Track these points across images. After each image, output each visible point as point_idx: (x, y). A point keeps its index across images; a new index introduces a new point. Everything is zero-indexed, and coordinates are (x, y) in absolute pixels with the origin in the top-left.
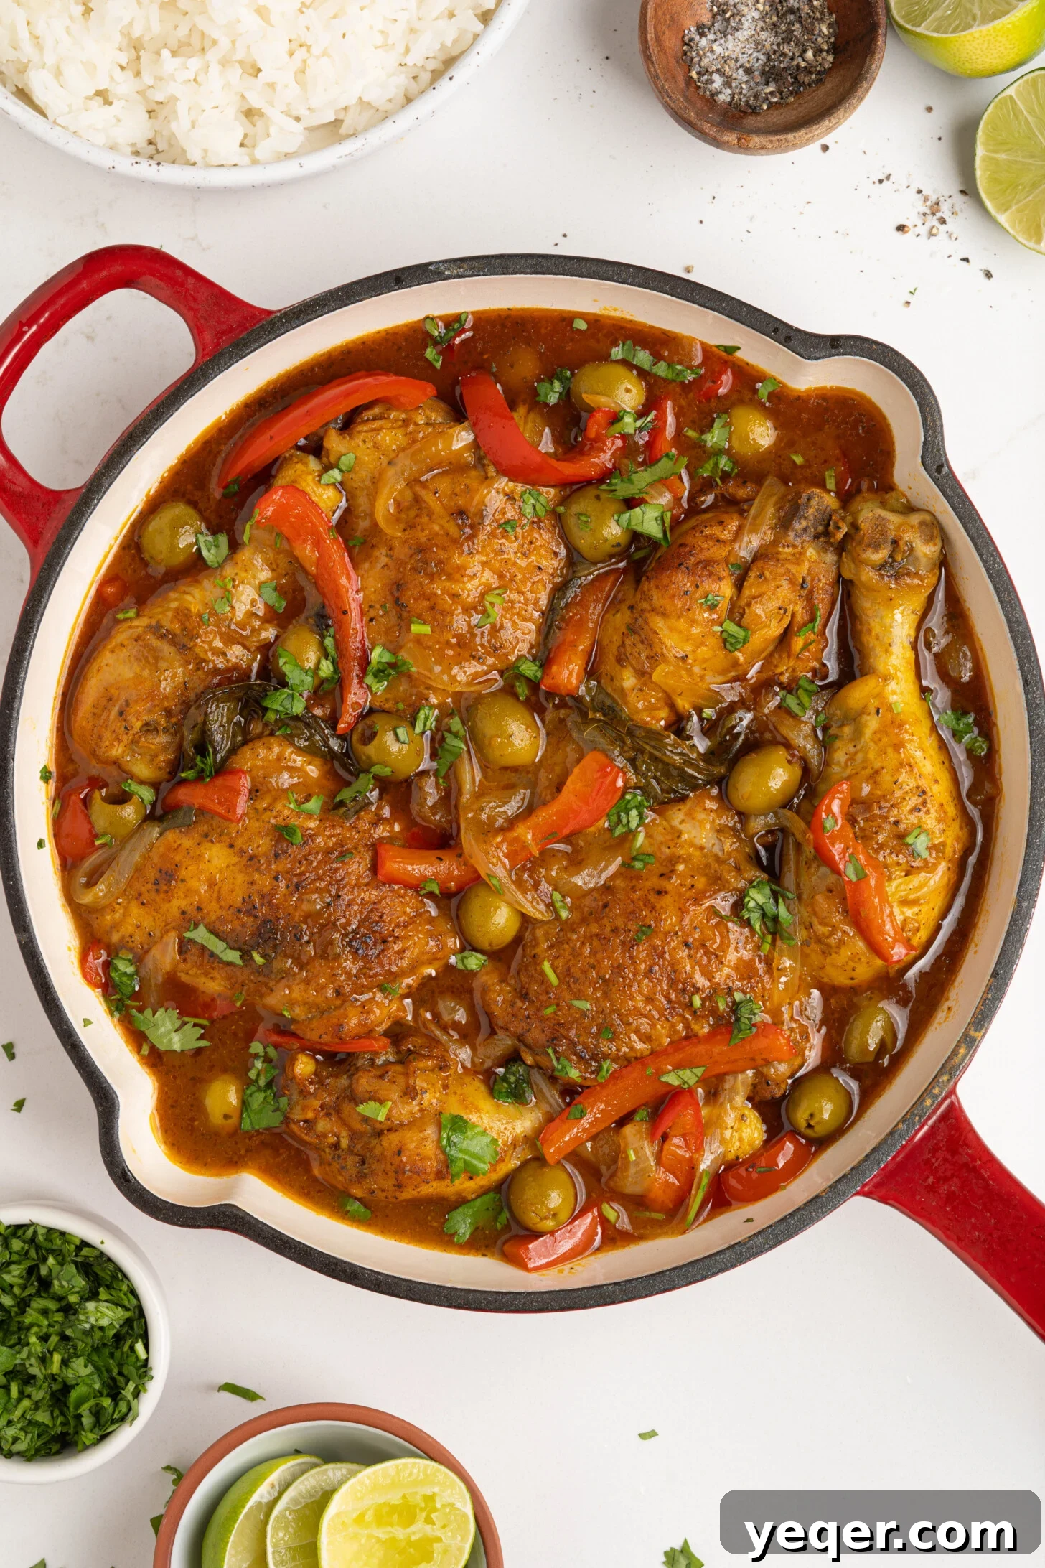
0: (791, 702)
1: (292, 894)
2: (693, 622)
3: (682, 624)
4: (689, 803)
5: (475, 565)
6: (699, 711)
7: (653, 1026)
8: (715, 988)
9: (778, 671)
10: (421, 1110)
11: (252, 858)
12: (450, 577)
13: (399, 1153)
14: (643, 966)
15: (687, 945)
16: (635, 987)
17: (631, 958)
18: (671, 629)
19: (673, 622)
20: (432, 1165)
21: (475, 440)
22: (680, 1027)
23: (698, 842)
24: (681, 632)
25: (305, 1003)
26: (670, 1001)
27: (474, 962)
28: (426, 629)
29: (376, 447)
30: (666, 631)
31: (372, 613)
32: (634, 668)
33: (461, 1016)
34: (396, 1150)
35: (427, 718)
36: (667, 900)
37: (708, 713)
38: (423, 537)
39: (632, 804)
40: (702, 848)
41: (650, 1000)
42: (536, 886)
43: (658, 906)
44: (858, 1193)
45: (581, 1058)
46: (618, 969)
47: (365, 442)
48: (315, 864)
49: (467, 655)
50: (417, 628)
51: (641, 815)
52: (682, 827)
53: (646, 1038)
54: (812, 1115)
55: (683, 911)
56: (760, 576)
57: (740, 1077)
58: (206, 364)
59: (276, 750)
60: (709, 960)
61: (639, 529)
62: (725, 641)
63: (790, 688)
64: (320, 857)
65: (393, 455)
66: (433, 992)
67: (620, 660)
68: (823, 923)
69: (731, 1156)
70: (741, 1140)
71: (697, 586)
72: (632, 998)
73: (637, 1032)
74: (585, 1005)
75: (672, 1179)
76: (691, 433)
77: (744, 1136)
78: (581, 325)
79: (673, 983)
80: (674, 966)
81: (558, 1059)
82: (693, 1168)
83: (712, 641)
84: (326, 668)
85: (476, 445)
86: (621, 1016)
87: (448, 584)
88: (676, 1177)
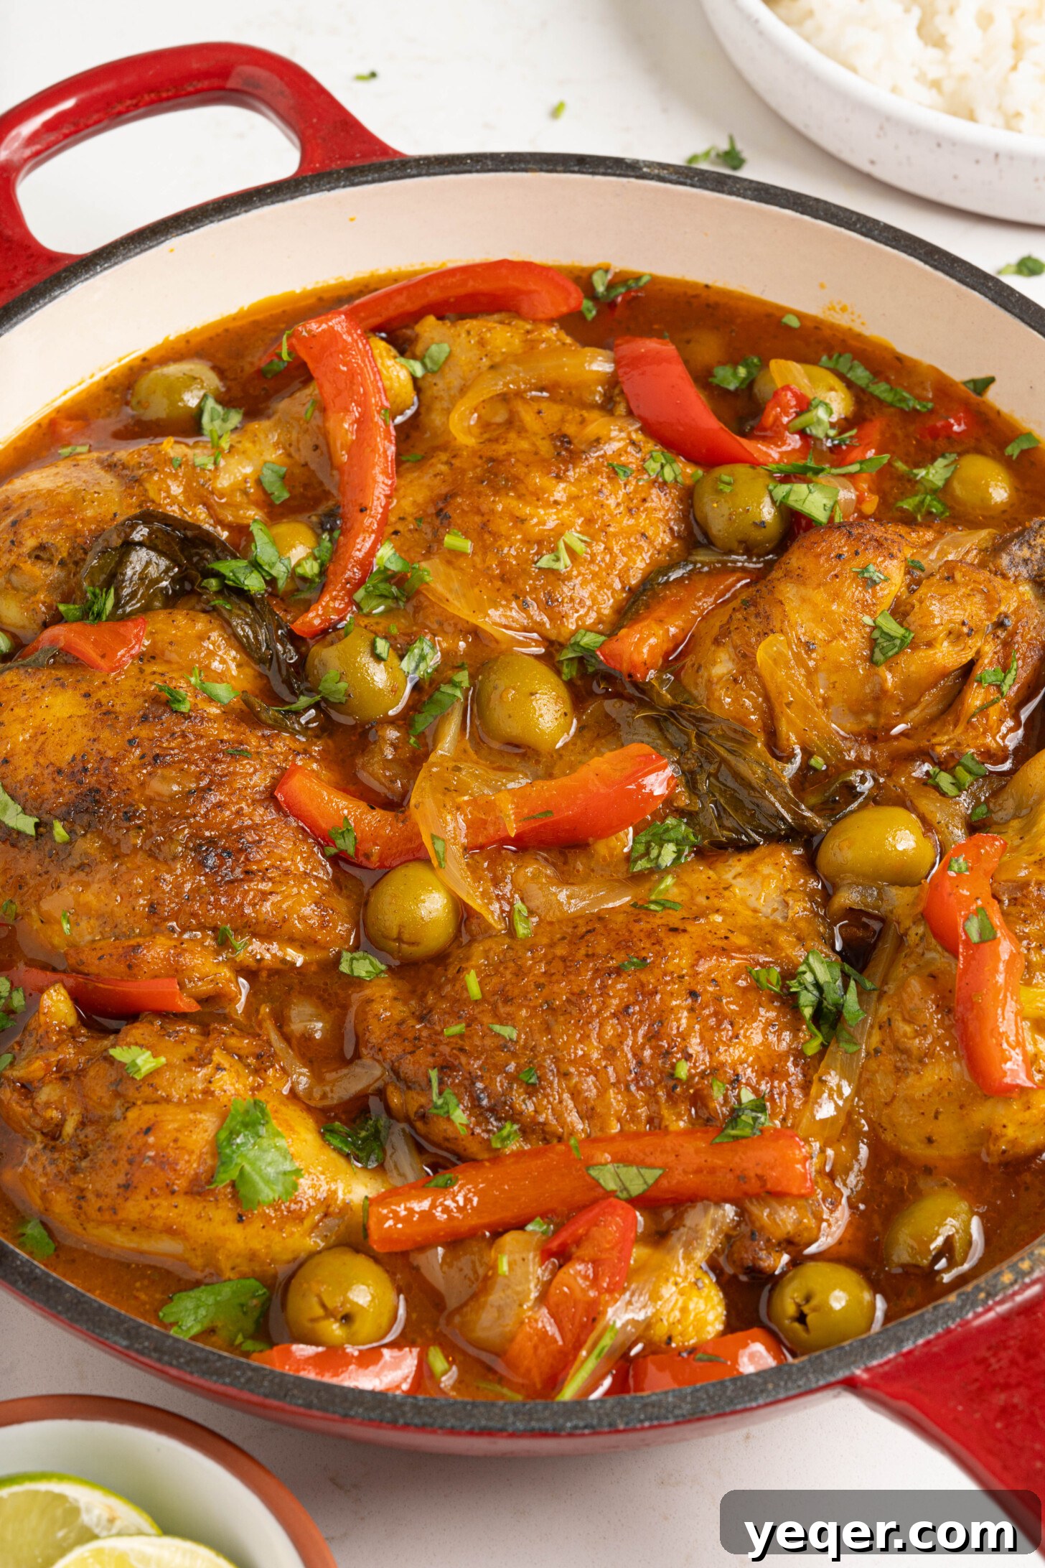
0: (945, 780)
1: (144, 766)
2: (836, 596)
3: (819, 596)
4: (756, 854)
5: (560, 492)
6: (808, 754)
7: (602, 1093)
8: (715, 1071)
9: (935, 740)
10: (207, 1092)
11: (107, 713)
12: (520, 497)
13: (148, 1131)
14: (615, 1002)
15: (693, 994)
16: (596, 1023)
17: (604, 987)
18: (803, 600)
19: (809, 592)
20: (190, 1165)
21: (614, 374)
22: (643, 1111)
23: (752, 902)
24: (815, 605)
25: (100, 916)
26: (640, 1063)
27: (363, 967)
28: (467, 545)
29: (482, 343)
30: (796, 603)
31: (400, 527)
32: (735, 647)
33: (318, 1029)
34: (144, 1127)
35: (422, 658)
36: (683, 939)
37: (818, 762)
38: (501, 450)
39: (672, 835)
40: (755, 911)
41: (610, 1052)
42: (496, 882)
43: (666, 942)
44: (851, 1385)
45: (475, 1100)
46: (578, 997)
47: (468, 333)
48: (193, 746)
49: (509, 593)
50: (453, 540)
51: (679, 853)
52: (734, 882)
53: (588, 1114)
54: (808, 1299)
55: (700, 955)
56: (947, 579)
57: (712, 1211)
58: (305, 179)
59: (199, 626)
60: (719, 1023)
61: (798, 506)
62: (873, 643)
63: (945, 764)
64: (202, 743)
65: (498, 359)
66: (291, 988)
67: (717, 642)
68: (909, 1021)
69: (660, 1332)
70: (684, 1310)
71: (857, 553)
72: (585, 1038)
73: (576, 1094)
74: (508, 1032)
75: (552, 1329)
76: (900, 466)
77: (691, 1306)
78: (793, 322)
79: (652, 1037)
80: (662, 1017)
81: (441, 1093)
82: (593, 1316)
83: (855, 637)
84: (311, 568)
85: (613, 383)
86: (557, 1060)
87: (514, 503)
88: (561, 1330)
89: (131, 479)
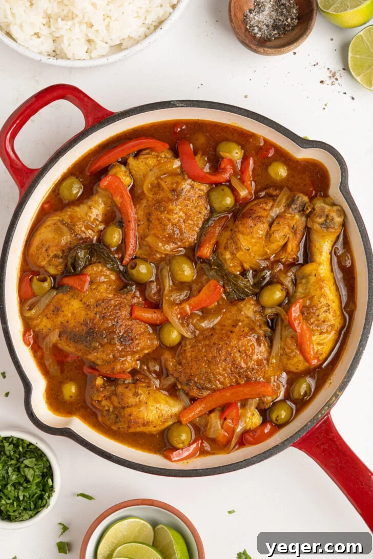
1: (101, 320)
2: (253, 238)
3: (249, 238)
4: (245, 301)
5: (177, 209)
7: (225, 379)
8: (248, 368)
9: (281, 257)
10: (140, 401)
11: (88, 306)
12: (168, 213)
13: (130, 415)
14: (223, 358)
15: (239, 351)
16: (220, 364)
17: (219, 354)
18: (244, 239)
19: (246, 237)
20: (141, 421)
21: (181, 165)
22: (234, 380)
23: (247, 315)
24: (248, 241)
25: (102, 359)
26: (231, 371)
29: (146, 164)
30: (243, 240)
31: (139, 223)
32: (230, 252)
33: (157, 368)
36: (234, 335)
38: (159, 198)
40: (248, 318)
41: (224, 370)
42: (188, 325)
43: (231, 337)
44: (292, 446)
45: (198, 388)
46: (214, 358)
47: (142, 162)
48: (110, 310)
49: (171, 241)
52: (242, 309)
53: (222, 383)
54: (278, 416)
55: (239, 339)
56: (278, 223)
57: (254, 400)
58: (89, 129)
59: (100, 268)
60: (247, 358)
64: (112, 308)
65: (152, 168)
66: (148, 359)
67: (226, 248)
68: (289, 349)
69: (248, 428)
70: (252, 422)
71: (255, 225)
72: (218, 368)
73: (219, 380)
75: (226, 434)
77: (253, 421)
79: (233, 364)
80: (234, 359)
82: (234, 430)
83: (259, 245)
85: (181, 167)
86: (213, 375)
87: (167, 215)
88: (228, 433)
89: (71, 228)
